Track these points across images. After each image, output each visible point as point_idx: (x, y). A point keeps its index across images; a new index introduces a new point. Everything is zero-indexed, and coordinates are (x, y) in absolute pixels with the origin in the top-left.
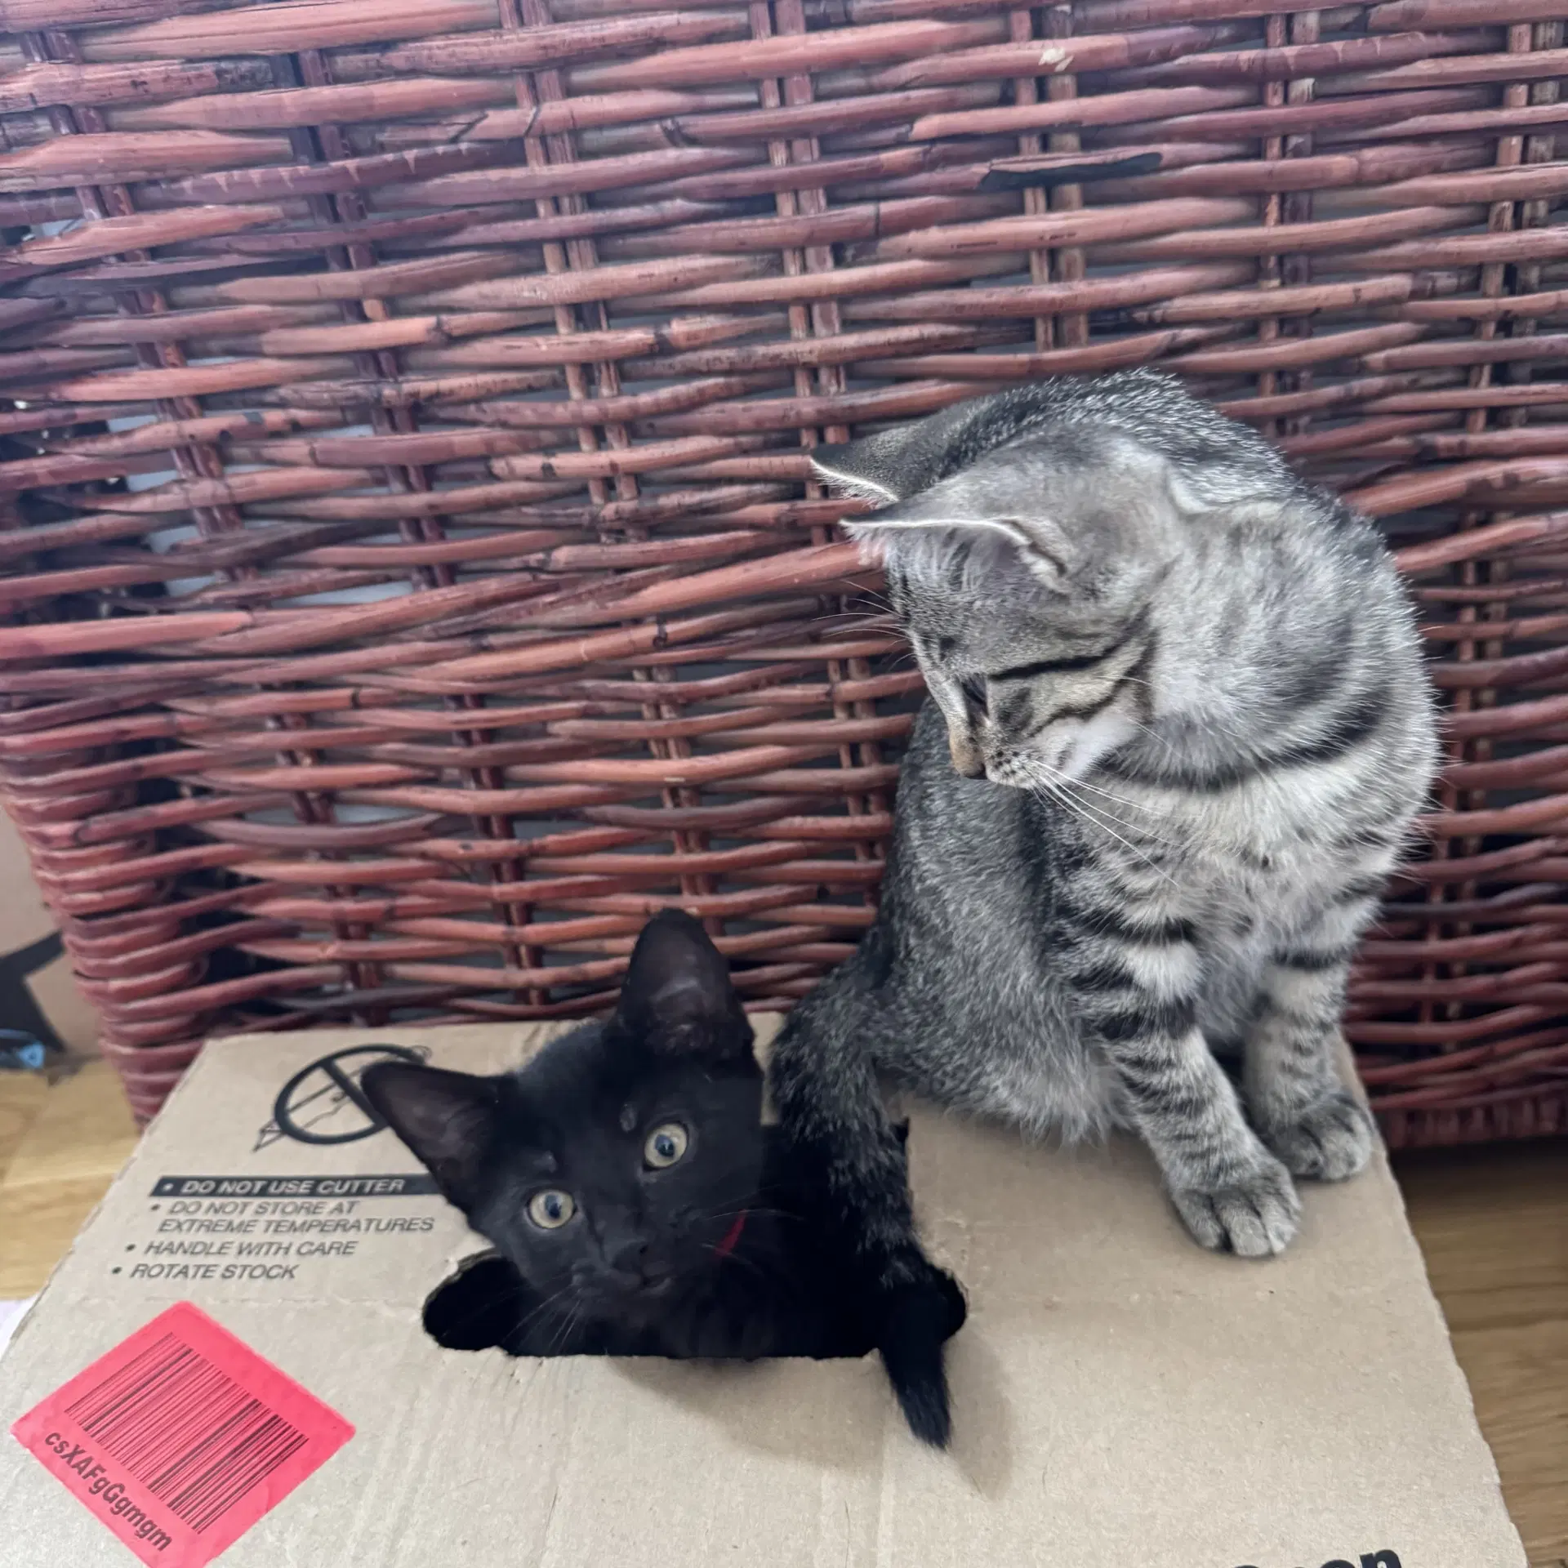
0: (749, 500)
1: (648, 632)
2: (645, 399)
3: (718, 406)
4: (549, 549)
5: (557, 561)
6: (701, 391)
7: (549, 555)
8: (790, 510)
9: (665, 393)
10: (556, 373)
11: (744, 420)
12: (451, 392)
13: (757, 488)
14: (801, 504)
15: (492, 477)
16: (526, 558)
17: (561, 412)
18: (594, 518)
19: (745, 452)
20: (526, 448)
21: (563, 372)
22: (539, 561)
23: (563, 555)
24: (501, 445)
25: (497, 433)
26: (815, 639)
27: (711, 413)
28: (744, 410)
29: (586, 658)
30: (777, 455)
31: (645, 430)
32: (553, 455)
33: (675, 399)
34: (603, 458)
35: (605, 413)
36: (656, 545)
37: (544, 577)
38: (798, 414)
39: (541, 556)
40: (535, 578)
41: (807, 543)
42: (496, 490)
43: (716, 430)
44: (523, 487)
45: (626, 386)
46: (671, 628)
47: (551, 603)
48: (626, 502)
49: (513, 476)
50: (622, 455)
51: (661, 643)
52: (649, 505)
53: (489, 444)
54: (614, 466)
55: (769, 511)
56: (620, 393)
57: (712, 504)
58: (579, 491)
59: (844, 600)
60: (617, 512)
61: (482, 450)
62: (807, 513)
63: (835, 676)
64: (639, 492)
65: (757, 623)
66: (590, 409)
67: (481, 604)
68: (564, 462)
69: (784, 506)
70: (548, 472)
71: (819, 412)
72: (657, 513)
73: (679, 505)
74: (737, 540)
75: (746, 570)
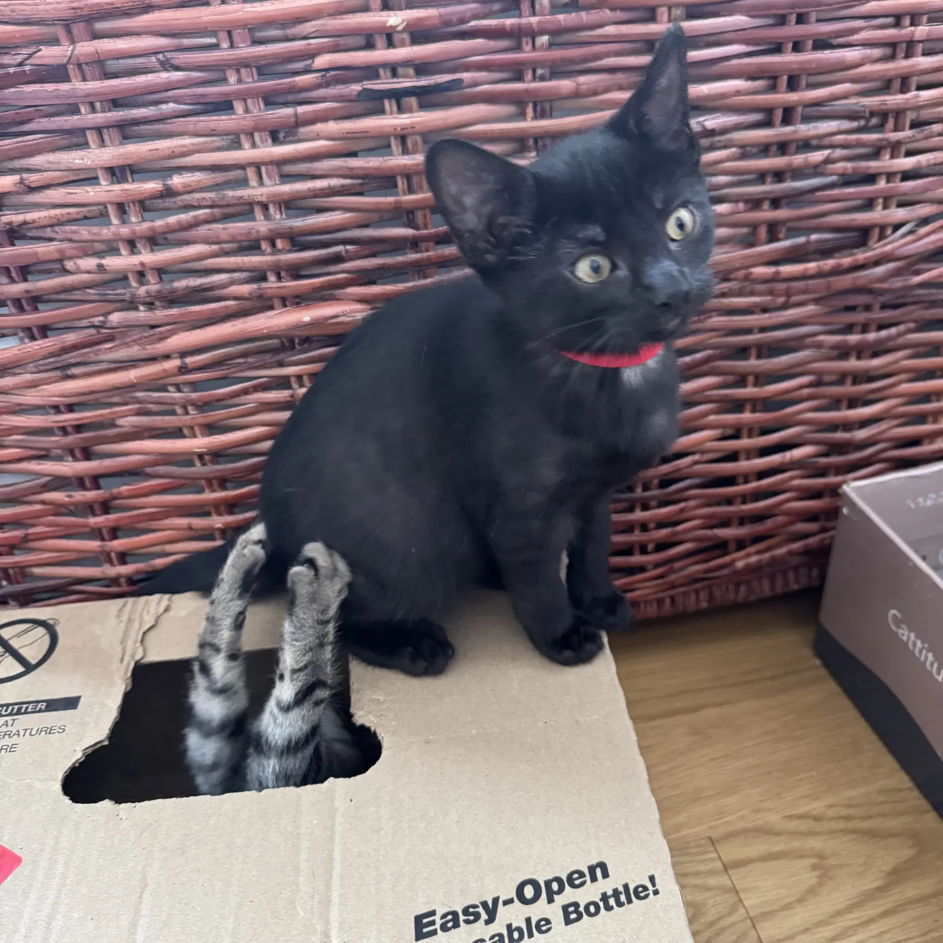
0: (232, 283)
1: (175, 363)
2: (159, 223)
3: (208, 226)
4: (106, 314)
5: (112, 322)
6: (195, 217)
7: (106, 318)
8: (259, 289)
9: (172, 220)
10: (101, 207)
11: (224, 236)
12: (34, 221)
13: (236, 275)
14: (264, 285)
15: (65, 272)
16: (92, 320)
17: (106, 233)
18: (133, 295)
19: (226, 253)
20: (86, 255)
21: (106, 208)
22: (100, 322)
23: (115, 318)
24: (69, 253)
25: (66, 245)
26: (281, 364)
27: (203, 230)
28: (224, 229)
29: (135, 381)
30: (247, 256)
31: (161, 241)
32: (103, 258)
33: (179, 223)
34: (135, 260)
35: (134, 232)
36: (174, 311)
37: (104, 331)
38: (258, 232)
39: (101, 318)
40: (99, 333)
41: (271, 308)
42: (68, 280)
43: (207, 241)
44: (85, 277)
45: (146, 215)
46: (189, 360)
47: (110, 348)
48: (153, 286)
49: (78, 271)
50: (148, 257)
51: (183, 370)
52: (167, 287)
53: (61, 251)
54: (142, 264)
55: (245, 289)
56: (144, 220)
57: (209, 286)
58: (122, 278)
59: (297, 341)
60: (147, 292)
61: (57, 256)
62: (269, 291)
63: (295, 385)
64: (161, 279)
65: (244, 354)
66: (125, 231)
67: (65, 350)
68: (111, 262)
69: (255, 286)
70: (101, 268)
71: (270, 230)
72: (174, 291)
73: (187, 287)
74: (227, 307)
75: (234, 325)
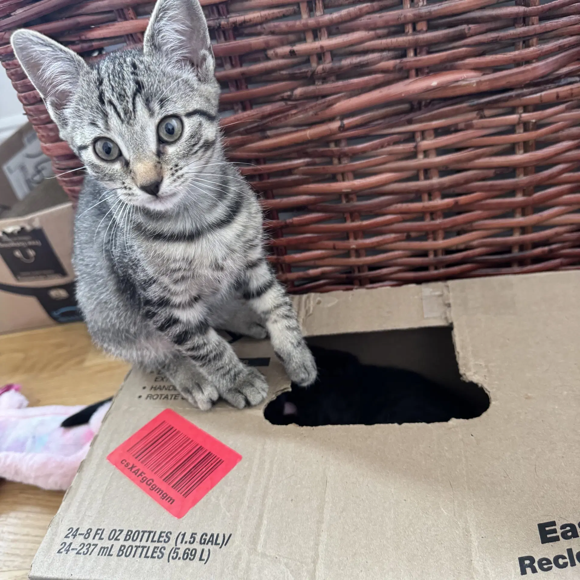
0: (381, 60)
1: (335, 125)
2: (336, 15)
3: (368, 16)
4: (292, 90)
5: (296, 95)
6: (360, 10)
7: (292, 92)
8: (400, 63)
9: (344, 12)
10: (295, 7)
11: (380, 22)
12: (250, 20)
13: (385, 54)
14: (405, 60)
15: (268, 59)
16: (282, 95)
17: (298, 24)
18: (313, 73)
19: (379, 37)
20: (282, 44)
21: (299, 7)
22: (288, 96)
23: (299, 91)
24: (271, 43)
25: (270, 38)
26: (410, 122)
27: (365, 20)
28: (380, 17)
29: (309, 138)
30: (394, 38)
31: (334, 31)
32: (295, 45)
33: (349, 14)
34: (317, 44)
35: (318, 23)
36: (340, 83)
37: (290, 103)
38: (405, 16)
39: (289, 93)
40: (286, 104)
41: (407, 77)
42: (269, 64)
43: (367, 28)
44: (281, 62)
45: (326, 11)
46: (346, 122)
47: (295, 114)
48: (327, 64)
49: (277, 56)
50: (326, 42)
51: (342, 129)
52: (337, 64)
53: (267, 43)
54: (322, 47)
55: (391, 63)
56: (324, 14)
57: (365, 63)
58: (307, 58)
59: (423, 103)
60: (323, 69)
61: (263, 46)
62: (408, 64)
63: (419, 139)
64: (332, 60)
65: (384, 117)
66: (311, 22)
67: (264, 117)
68: (299, 47)
69: (398, 61)
70: (293, 53)
71: (414, 15)
72: (340, 68)
73: (351, 64)
74: (376, 79)
75: (381, 92)
